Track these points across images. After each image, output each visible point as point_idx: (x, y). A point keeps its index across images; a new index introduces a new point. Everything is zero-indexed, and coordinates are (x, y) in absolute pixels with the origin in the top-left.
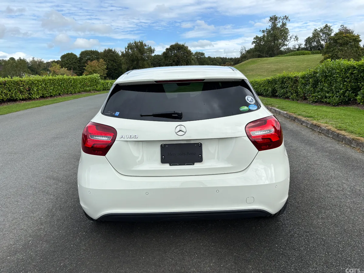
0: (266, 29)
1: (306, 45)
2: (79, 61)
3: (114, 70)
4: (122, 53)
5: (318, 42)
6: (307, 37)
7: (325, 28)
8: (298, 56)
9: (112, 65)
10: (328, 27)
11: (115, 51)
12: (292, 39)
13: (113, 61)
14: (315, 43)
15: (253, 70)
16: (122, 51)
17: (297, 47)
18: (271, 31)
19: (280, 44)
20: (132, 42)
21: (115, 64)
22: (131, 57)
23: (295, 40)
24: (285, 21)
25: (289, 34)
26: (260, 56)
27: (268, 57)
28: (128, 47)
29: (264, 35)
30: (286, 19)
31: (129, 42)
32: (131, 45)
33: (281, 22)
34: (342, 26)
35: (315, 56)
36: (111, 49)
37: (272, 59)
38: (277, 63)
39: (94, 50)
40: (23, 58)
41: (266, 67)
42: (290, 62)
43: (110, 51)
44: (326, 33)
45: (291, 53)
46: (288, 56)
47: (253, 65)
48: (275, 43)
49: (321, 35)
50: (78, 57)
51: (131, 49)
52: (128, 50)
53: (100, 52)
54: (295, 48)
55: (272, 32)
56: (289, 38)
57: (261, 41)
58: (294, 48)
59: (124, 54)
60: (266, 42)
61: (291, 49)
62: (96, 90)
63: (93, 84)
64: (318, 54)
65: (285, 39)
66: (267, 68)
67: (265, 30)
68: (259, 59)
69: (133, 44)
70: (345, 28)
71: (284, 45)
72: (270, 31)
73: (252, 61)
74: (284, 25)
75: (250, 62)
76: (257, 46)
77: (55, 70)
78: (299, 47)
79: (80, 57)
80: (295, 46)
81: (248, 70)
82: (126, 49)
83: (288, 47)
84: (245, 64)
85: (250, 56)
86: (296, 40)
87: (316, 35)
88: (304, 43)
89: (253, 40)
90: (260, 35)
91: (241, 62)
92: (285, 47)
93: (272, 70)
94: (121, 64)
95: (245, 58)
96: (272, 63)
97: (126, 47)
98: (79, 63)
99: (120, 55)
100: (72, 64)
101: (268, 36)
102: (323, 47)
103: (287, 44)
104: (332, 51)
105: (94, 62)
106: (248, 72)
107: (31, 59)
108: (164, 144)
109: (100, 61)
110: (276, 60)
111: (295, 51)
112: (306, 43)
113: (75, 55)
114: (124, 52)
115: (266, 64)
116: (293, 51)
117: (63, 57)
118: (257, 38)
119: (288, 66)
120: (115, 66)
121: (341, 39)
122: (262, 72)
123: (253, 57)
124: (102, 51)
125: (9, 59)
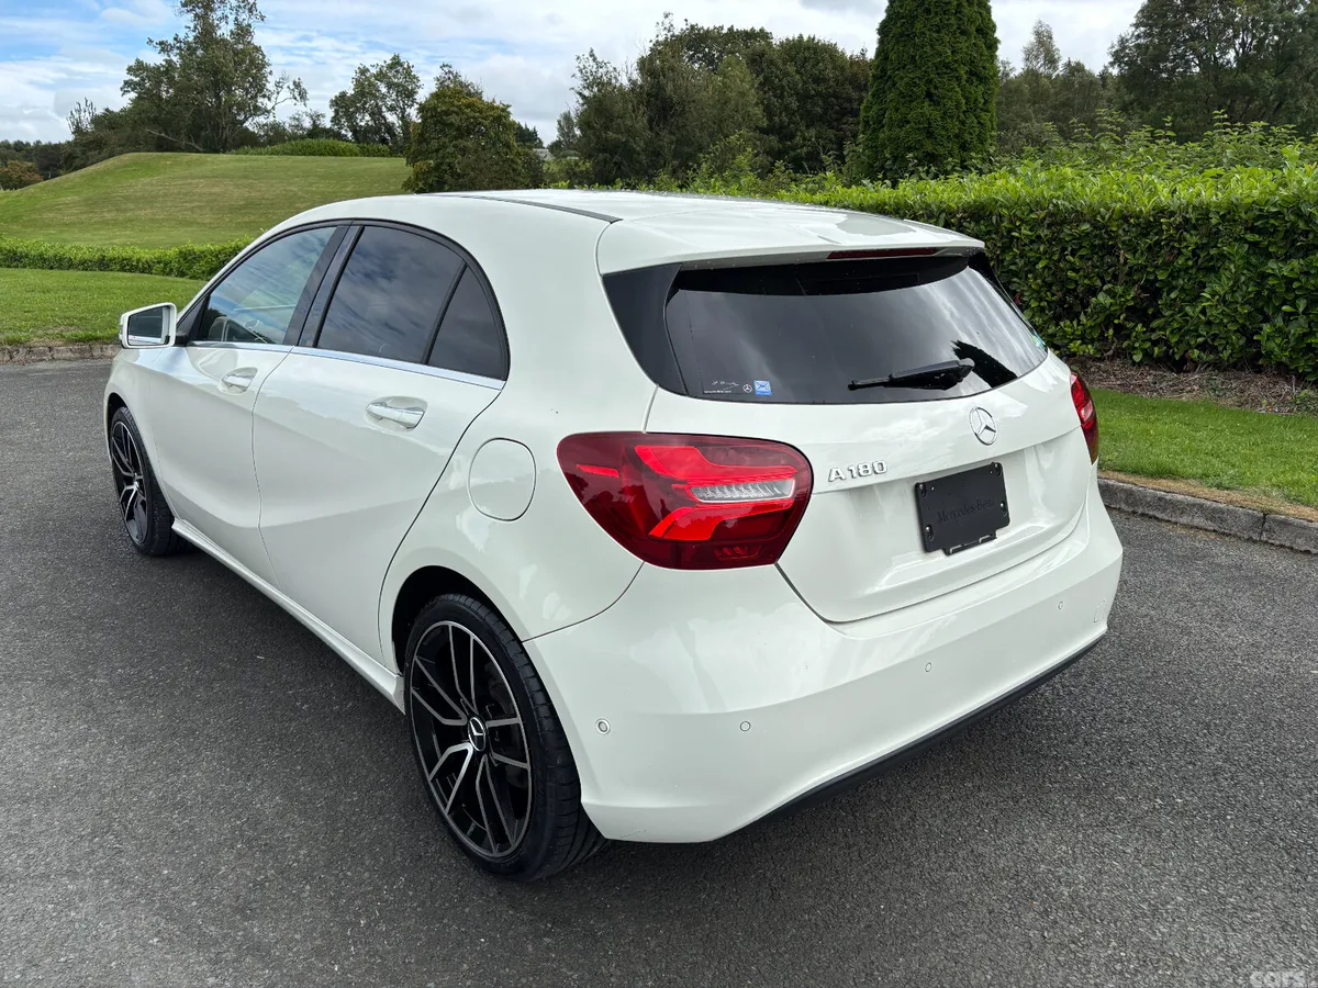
0: (175, 39)
1: (335, 120)
5: (376, 114)
6: (338, 94)
7: (391, 67)
8: (317, 158)
10: (401, 65)
12: (285, 93)
14: (368, 118)
15: (149, 200)
17: (307, 124)
18: (196, 49)
19: (241, 107)
23: (295, 98)
24: (244, 16)
25: (268, 70)
26: (162, 146)
27: (198, 151)
29: (169, 62)
30: (250, 11)
33: (231, 18)
34: (446, 69)
35: (375, 165)
37: (222, 162)
38: (246, 177)
41: (206, 190)
42: (297, 177)
44: (398, 85)
45: (287, 145)
46: (277, 153)
47: (147, 180)
48: (218, 97)
49: (384, 90)
54: (302, 128)
55: (200, 52)
56: (270, 86)
57: (158, 84)
58: (297, 126)
60: (180, 90)
61: (285, 129)
64: (383, 156)
65: (258, 86)
66: (210, 194)
67: (171, 41)
68: (166, 159)
70: (456, 77)
71: (257, 110)
72: (191, 49)
73: (136, 164)
74: (243, 32)
75: (127, 166)
76: (146, 104)
78: (315, 125)
80: (298, 120)
81: (127, 198)
83: (271, 119)
84: (107, 172)
85: (122, 142)
86: (298, 98)
87: (365, 86)
88: (330, 113)
89: (128, 77)
90: (155, 59)
91: (84, 166)
92: (261, 119)
93: (233, 203)
95: (101, 149)
96: (225, 176)
101: (185, 66)
102: (395, 135)
103: (269, 108)
104: (437, 151)
106: (131, 206)
108: (923, 484)
110: (237, 164)
111: (302, 137)
112: (336, 112)
115: (203, 177)
116: (294, 137)
118: (138, 68)
119: (291, 191)
121: (457, 114)
122: (192, 209)
123: (134, 145)
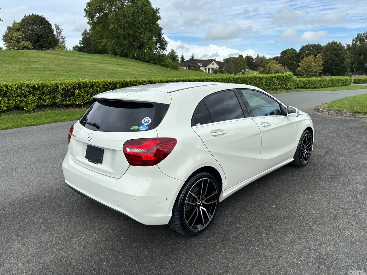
2: (298, 56)
3: (335, 65)
4: (348, 45)
9: (333, 60)
11: (340, 43)
13: (336, 55)
16: (348, 44)
20: (362, 33)
21: (337, 59)
22: (358, 50)
28: (356, 38)
31: (359, 33)
32: (362, 35)
36: (335, 41)
39: (316, 44)
40: (250, 56)
43: (334, 44)
50: (298, 52)
51: (360, 40)
52: (356, 42)
53: (322, 45)
59: (350, 47)
62: (284, 89)
63: (282, 83)
69: (364, 34)
77: (270, 66)
79: (299, 53)
82: (353, 40)
94: (344, 59)
97: (355, 38)
98: (297, 58)
99: (346, 48)
100: (290, 59)
105: (310, 57)
107: (256, 56)
109: (317, 56)
113: (295, 51)
114: (350, 45)
117: (283, 53)
120: (337, 61)
124: (325, 45)
125: (238, 56)
